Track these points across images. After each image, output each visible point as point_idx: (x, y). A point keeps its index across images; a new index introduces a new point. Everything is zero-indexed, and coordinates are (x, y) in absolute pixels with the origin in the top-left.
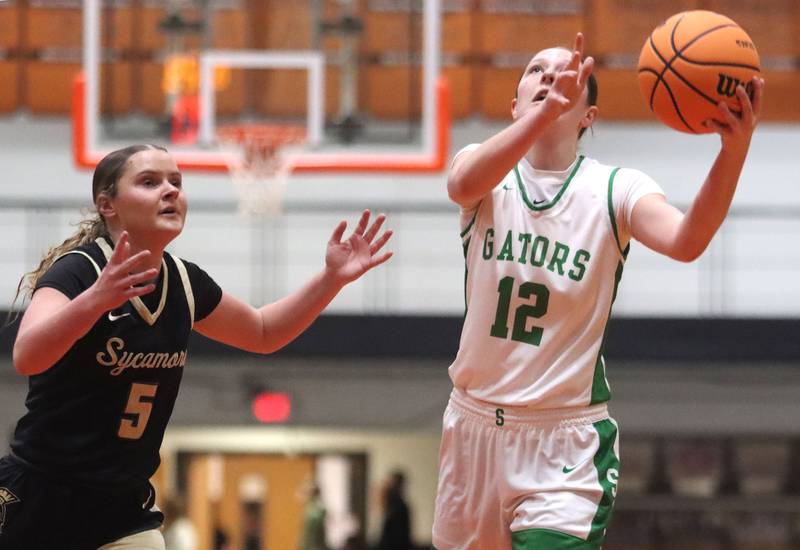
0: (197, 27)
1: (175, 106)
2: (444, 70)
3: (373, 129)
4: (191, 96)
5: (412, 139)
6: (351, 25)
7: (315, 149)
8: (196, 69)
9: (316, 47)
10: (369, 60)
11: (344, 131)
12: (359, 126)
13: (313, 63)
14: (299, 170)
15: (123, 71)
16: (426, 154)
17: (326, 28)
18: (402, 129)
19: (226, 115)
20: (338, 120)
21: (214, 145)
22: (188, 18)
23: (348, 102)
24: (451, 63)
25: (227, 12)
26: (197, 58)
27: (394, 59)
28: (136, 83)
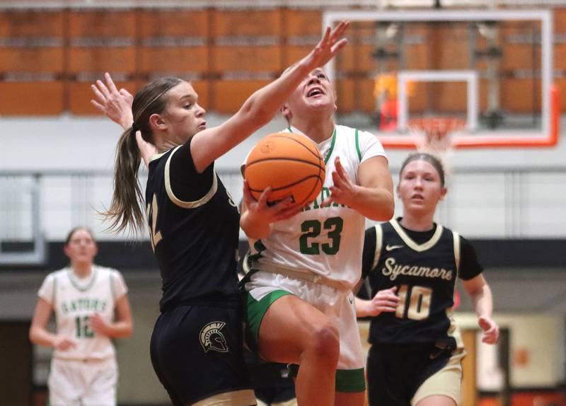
0: (396, 55)
1: (382, 107)
2: (556, 80)
3: (510, 119)
4: (392, 100)
5: (535, 125)
6: (494, 53)
7: (473, 133)
8: (395, 83)
9: (471, 67)
10: (507, 75)
11: (491, 121)
12: (502, 118)
13: (470, 77)
14: (461, 147)
15: (348, 85)
16: (544, 135)
17: (479, 55)
18: (529, 119)
19: (415, 112)
20: (487, 114)
21: (406, 132)
22: (389, 50)
23: (493, 103)
24: (560, 76)
25: (415, 46)
26: (396, 75)
27: (522, 74)
28: (357, 93)
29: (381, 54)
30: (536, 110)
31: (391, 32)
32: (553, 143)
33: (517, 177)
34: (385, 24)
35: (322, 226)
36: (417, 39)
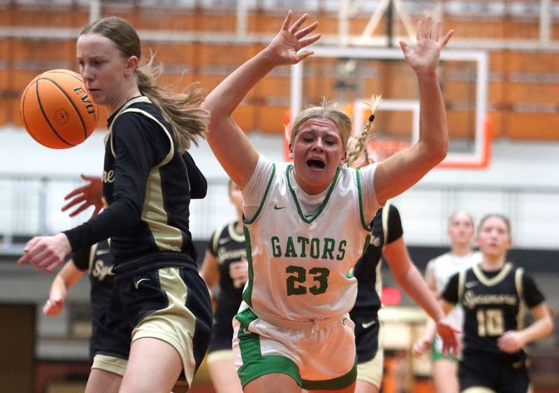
0: (353, 86)
13: (414, 107)
25: (369, 80)
26: (352, 104)
29: (341, 85)
30: (471, 137)
31: (349, 67)
32: (484, 165)
33: (452, 194)
34: (345, 60)
35: (307, 272)
36: (371, 73)
